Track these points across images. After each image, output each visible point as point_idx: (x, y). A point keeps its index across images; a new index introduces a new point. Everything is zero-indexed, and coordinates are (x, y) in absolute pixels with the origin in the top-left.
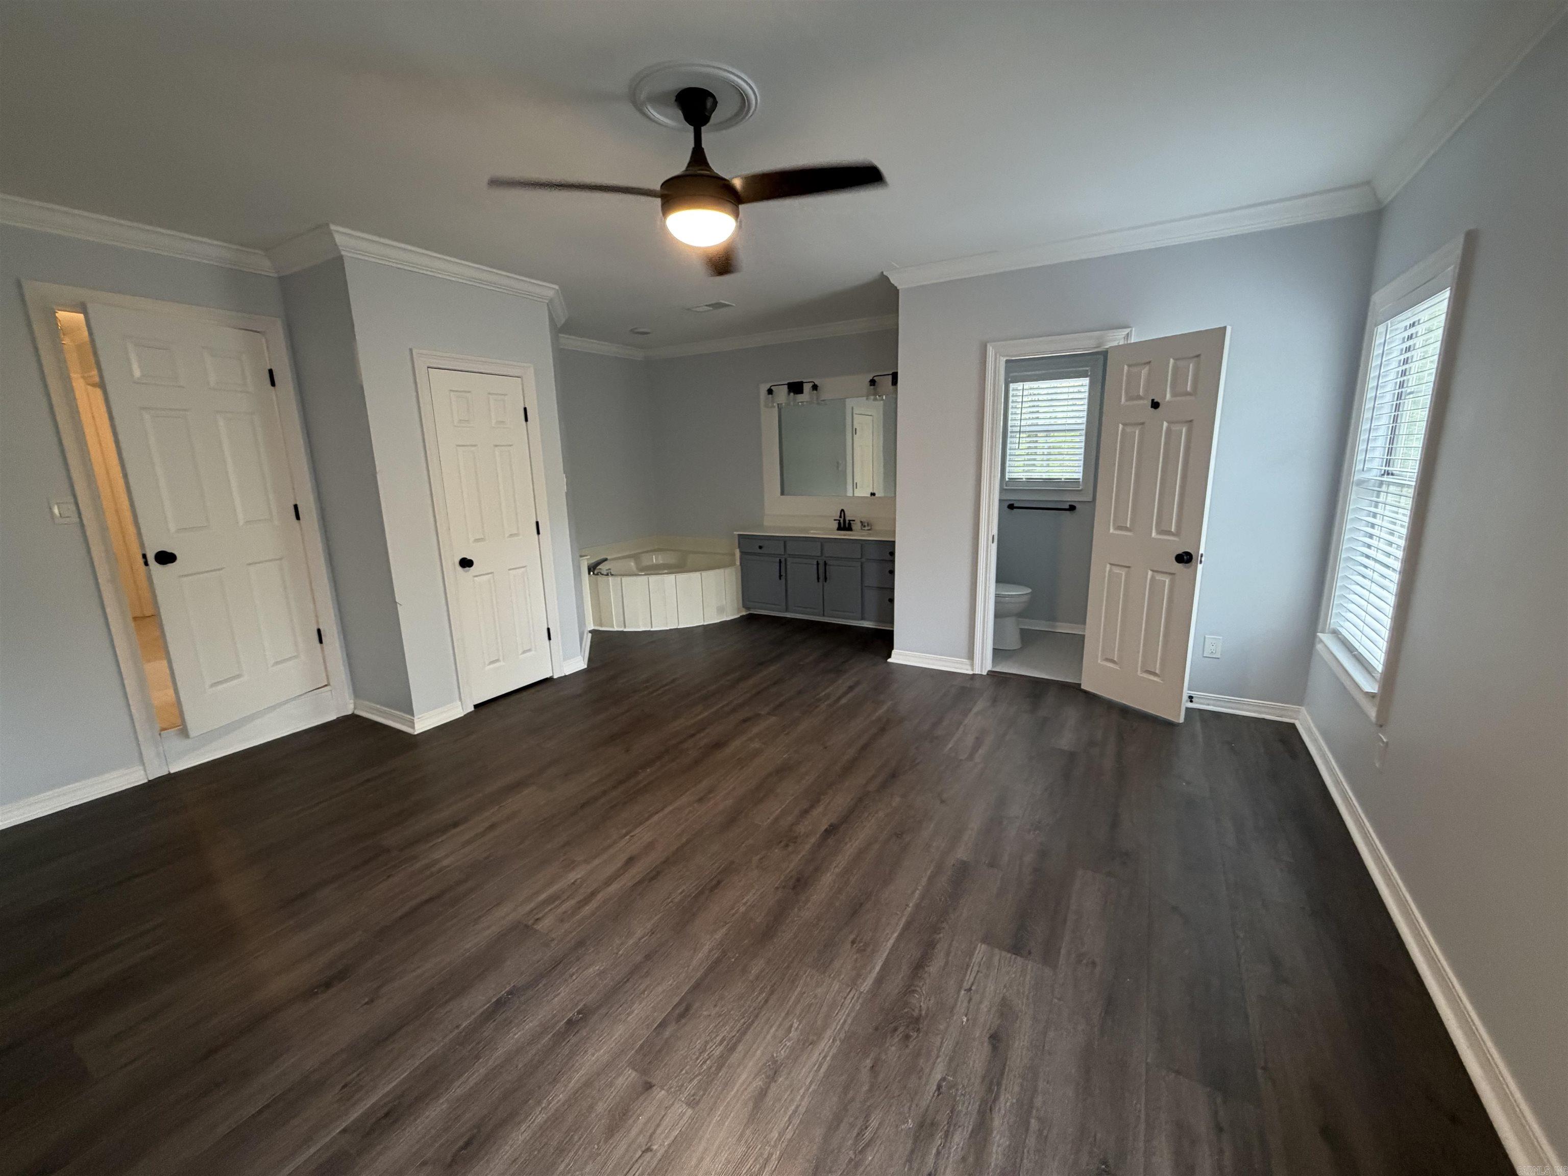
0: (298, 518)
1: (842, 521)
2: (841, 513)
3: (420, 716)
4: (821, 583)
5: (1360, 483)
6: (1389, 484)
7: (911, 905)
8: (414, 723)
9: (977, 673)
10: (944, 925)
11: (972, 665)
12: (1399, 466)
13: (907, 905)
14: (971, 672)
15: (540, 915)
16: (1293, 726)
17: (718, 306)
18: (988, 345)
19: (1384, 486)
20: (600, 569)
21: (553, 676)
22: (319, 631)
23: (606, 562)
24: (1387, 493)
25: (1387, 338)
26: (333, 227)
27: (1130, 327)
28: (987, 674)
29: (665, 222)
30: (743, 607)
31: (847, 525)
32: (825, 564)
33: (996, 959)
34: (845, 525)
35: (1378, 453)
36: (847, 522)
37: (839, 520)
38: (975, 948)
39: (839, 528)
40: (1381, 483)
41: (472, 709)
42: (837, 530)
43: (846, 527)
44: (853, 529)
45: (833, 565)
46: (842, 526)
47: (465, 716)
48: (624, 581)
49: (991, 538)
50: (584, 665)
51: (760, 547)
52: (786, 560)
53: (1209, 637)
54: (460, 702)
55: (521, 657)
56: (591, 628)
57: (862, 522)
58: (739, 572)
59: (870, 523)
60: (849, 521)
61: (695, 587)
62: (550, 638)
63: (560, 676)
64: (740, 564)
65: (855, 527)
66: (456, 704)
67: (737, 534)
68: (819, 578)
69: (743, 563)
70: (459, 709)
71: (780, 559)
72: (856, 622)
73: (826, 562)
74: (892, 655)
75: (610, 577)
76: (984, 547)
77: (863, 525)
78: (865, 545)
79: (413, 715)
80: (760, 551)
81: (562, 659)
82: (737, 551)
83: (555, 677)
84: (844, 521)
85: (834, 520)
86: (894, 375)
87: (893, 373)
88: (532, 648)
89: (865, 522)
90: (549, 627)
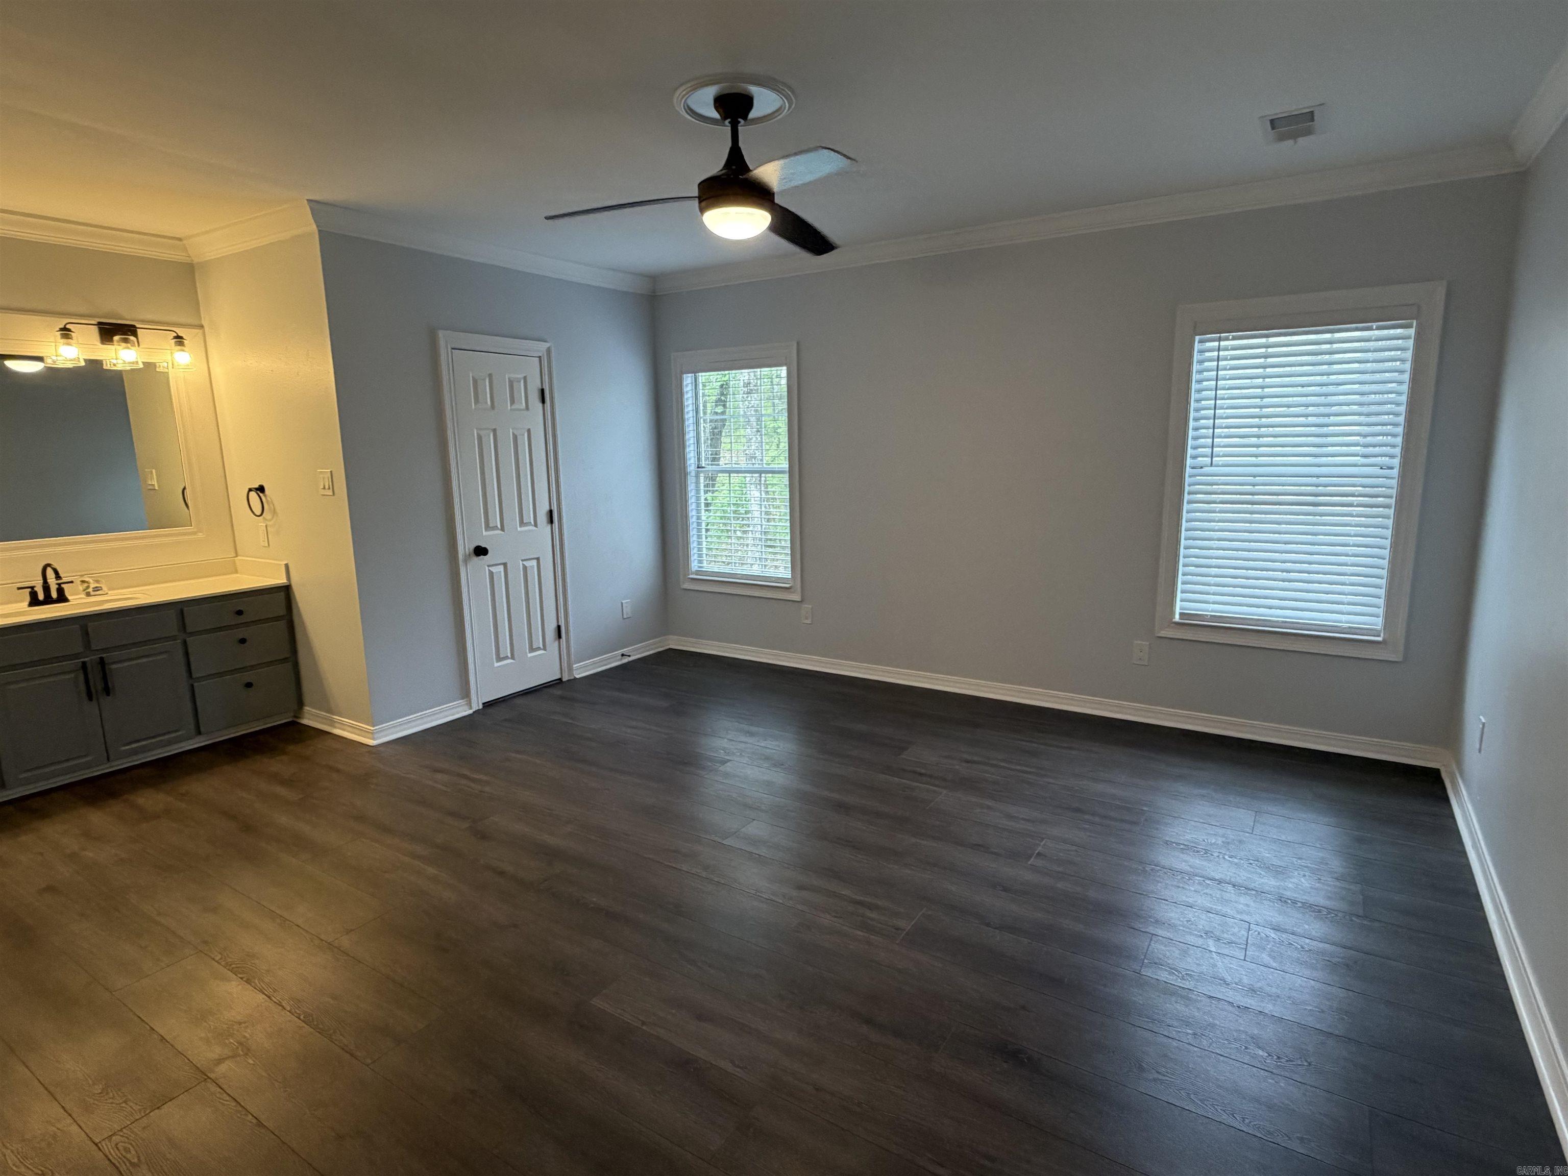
1: (39, 590)
2: (44, 573)
11: (470, 706)
14: (471, 712)
16: (673, 649)
18: (438, 332)
27: (548, 342)
31: (54, 595)
34: (49, 598)
36: (53, 589)
37: (33, 588)
39: (34, 601)
42: (27, 603)
43: (52, 598)
44: (69, 598)
45: (114, 663)
46: (41, 596)
49: (468, 552)
53: (624, 602)
57: (84, 582)
59: (103, 582)
60: (59, 585)
65: (71, 596)
68: (89, 694)
72: (184, 744)
73: (101, 659)
74: (376, 735)
76: (463, 561)
77: (89, 589)
78: (187, 609)
84: (46, 588)
85: (18, 589)
86: (101, 326)
87: (99, 323)
89: (93, 582)
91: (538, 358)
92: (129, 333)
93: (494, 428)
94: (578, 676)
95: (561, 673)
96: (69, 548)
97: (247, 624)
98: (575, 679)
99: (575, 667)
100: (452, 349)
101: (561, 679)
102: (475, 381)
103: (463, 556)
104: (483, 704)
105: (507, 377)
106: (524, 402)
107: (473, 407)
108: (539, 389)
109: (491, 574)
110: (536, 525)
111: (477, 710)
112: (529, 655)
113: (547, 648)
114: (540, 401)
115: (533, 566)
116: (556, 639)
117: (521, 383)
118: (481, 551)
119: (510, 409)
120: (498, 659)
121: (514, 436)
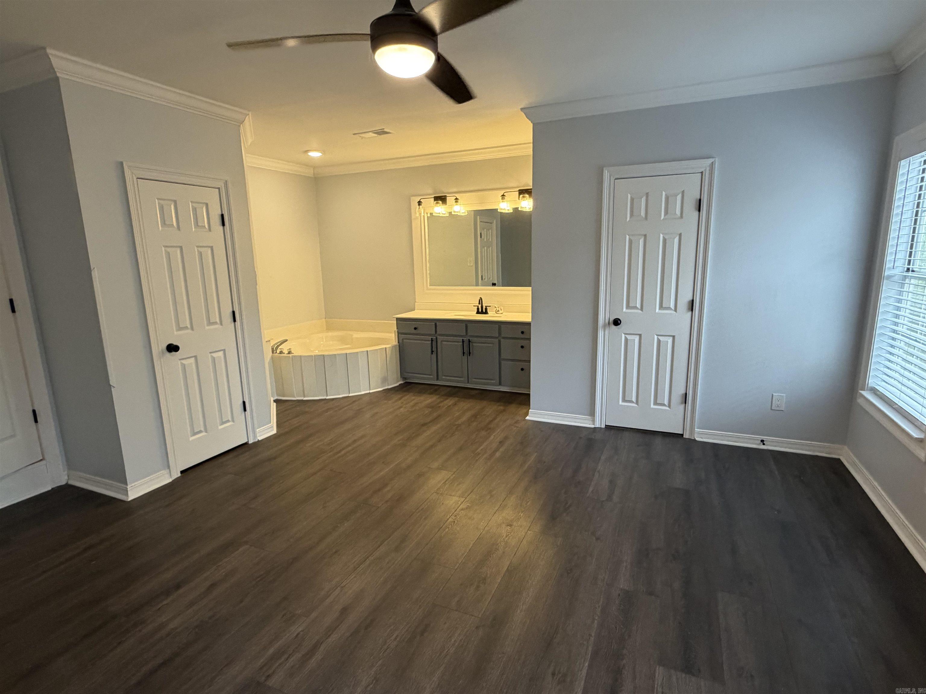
0: (13, 310)
1: (480, 307)
2: (479, 302)
3: (133, 485)
4: (465, 356)
5: (889, 277)
6: (912, 277)
7: (593, 635)
8: (127, 491)
9: (597, 427)
10: (625, 651)
11: (594, 421)
12: (918, 264)
13: (590, 635)
14: (593, 426)
15: (270, 672)
16: (839, 461)
17: (382, 132)
18: (604, 169)
19: (907, 279)
20: (281, 349)
21: (248, 441)
22: (34, 412)
24: (910, 284)
25: (910, 169)
26: (49, 51)
27: (713, 158)
28: (605, 427)
29: (374, 57)
30: (401, 377)
31: (484, 311)
32: (469, 341)
33: (674, 679)
34: (482, 311)
35: (902, 256)
36: (484, 308)
37: (478, 306)
38: (655, 670)
39: (478, 312)
40: (905, 277)
41: (179, 475)
42: (476, 312)
44: (489, 313)
45: (475, 343)
46: (480, 310)
47: (173, 481)
48: (303, 359)
49: (607, 321)
50: (274, 431)
51: (415, 329)
52: (436, 338)
53: (776, 394)
54: (168, 470)
55: (221, 427)
56: (276, 398)
57: (495, 307)
58: (398, 349)
59: (502, 308)
60: (486, 306)
61: (362, 362)
62: (245, 410)
63: (254, 441)
64: (398, 343)
65: (491, 311)
66: (165, 472)
67: (395, 317)
68: (464, 353)
69: (401, 341)
70: (167, 476)
71: (431, 337)
72: (495, 387)
73: (469, 339)
74: (529, 414)
75: (291, 356)
76: (602, 327)
77: (496, 310)
78: (502, 326)
79: (126, 484)
80: (415, 331)
81: (256, 426)
82: (395, 331)
83: (250, 442)
84: (482, 307)
85: (474, 306)
86: (520, 191)
87: (519, 190)
88: (230, 419)
89: (498, 308)
90: (245, 400)
91: (701, 174)
92: (525, 193)
93: (645, 233)
94: (697, 439)
95: (683, 432)
97: (523, 339)
98: (695, 440)
99: (697, 431)
100: (615, 179)
101: (682, 435)
102: (632, 200)
103: (603, 324)
104: (606, 425)
105: (664, 193)
106: (678, 212)
107: (628, 219)
108: (696, 200)
109: (626, 340)
110: (676, 310)
111: (598, 427)
112: (652, 406)
113: (671, 407)
114: (696, 209)
115: (668, 341)
116: (682, 403)
117: (678, 196)
118: (617, 322)
119: (663, 219)
120: (624, 400)
121: (665, 240)
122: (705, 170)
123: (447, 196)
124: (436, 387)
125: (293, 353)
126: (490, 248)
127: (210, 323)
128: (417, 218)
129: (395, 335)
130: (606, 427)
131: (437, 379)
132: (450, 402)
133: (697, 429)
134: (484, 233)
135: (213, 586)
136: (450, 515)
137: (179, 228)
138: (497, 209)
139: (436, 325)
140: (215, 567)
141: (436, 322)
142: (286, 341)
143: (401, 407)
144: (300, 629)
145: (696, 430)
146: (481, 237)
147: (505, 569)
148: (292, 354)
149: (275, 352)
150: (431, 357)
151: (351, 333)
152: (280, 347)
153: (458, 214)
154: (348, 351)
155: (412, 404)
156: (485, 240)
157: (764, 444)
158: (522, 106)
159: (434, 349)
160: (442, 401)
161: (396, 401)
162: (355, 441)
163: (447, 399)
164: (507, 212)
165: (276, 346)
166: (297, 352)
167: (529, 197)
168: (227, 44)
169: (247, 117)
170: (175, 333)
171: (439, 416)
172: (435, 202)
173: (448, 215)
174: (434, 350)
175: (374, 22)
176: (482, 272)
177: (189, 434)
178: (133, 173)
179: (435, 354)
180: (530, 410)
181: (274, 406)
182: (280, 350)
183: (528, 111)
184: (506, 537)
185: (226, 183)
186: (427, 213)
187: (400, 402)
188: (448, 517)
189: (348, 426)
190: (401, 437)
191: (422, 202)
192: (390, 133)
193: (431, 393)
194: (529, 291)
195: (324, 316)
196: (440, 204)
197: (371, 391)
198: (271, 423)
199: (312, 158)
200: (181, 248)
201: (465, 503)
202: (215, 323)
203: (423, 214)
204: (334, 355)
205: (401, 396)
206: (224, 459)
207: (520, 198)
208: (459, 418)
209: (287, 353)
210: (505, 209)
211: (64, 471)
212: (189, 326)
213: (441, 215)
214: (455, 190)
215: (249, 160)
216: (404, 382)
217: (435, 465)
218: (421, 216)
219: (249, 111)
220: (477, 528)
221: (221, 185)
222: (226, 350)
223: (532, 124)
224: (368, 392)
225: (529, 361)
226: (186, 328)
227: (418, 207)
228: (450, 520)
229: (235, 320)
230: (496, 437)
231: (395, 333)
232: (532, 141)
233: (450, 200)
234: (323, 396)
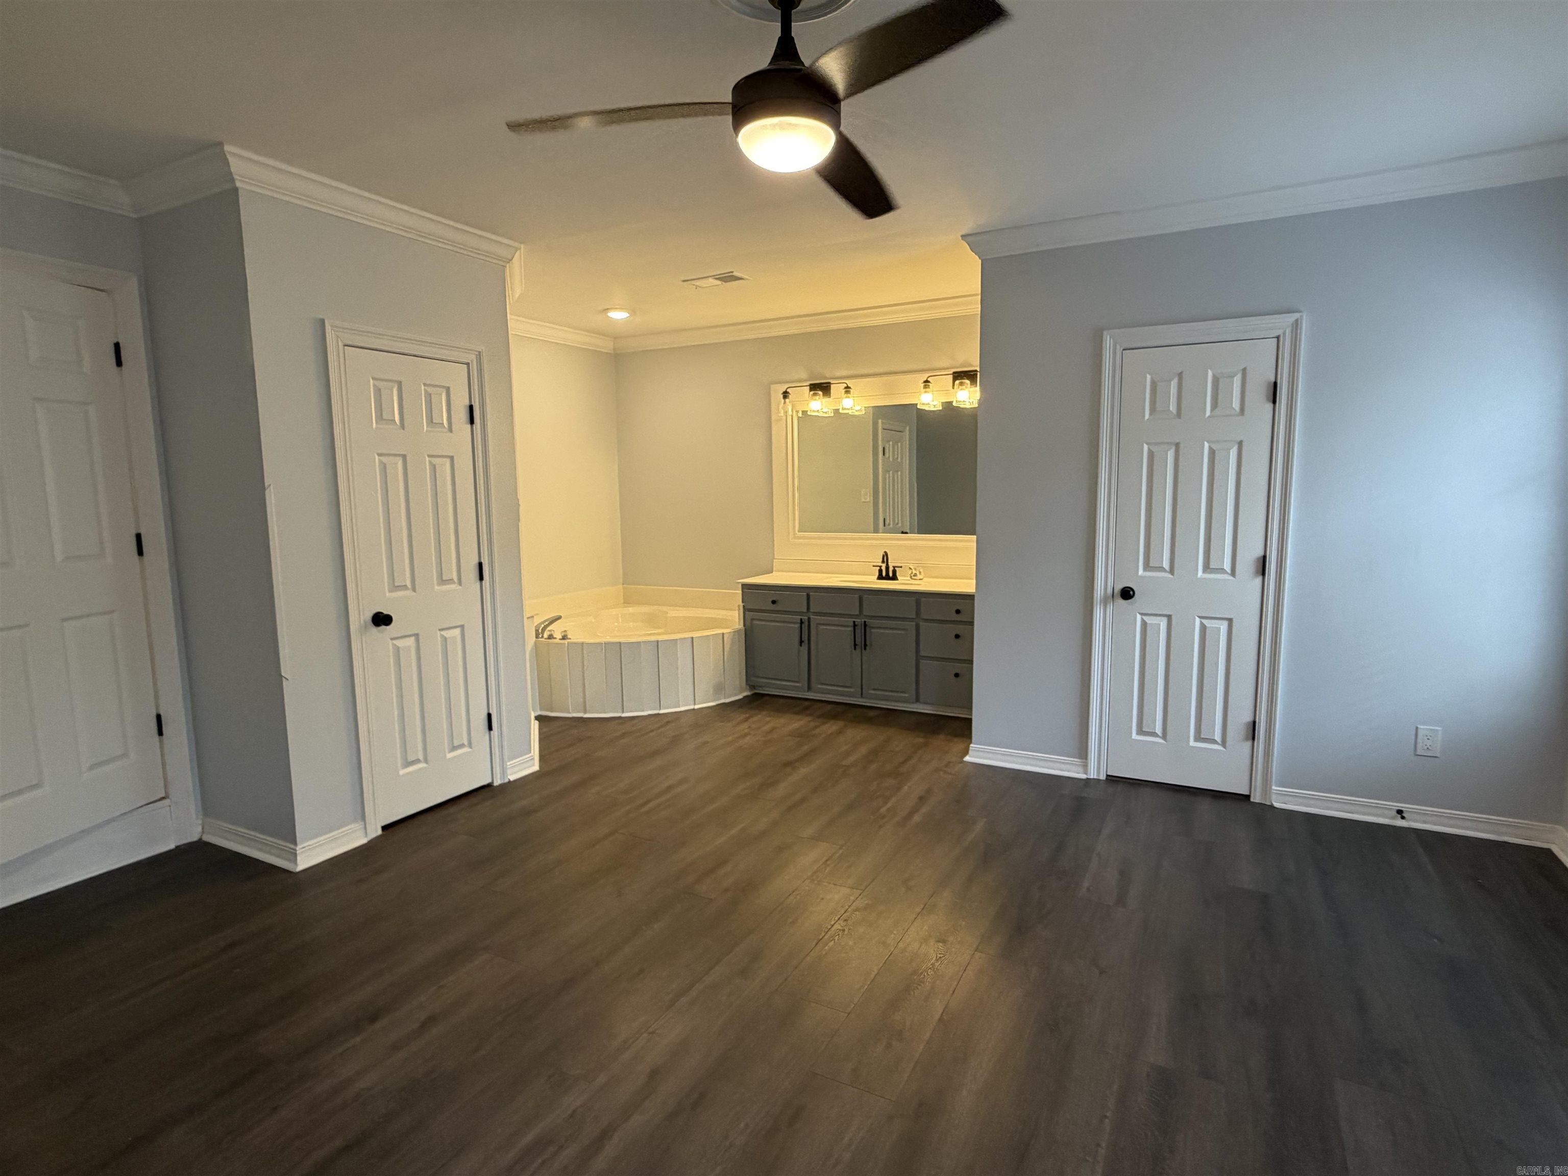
0: (140, 552)
1: (884, 569)
2: (883, 559)
3: (306, 844)
4: (858, 651)
7: (1104, 1145)
8: (295, 855)
9: (1092, 777)
11: (1085, 767)
13: (1098, 1145)
14: (1084, 776)
16: (1549, 852)
17: (729, 278)
18: (1105, 333)
20: (549, 631)
21: (493, 782)
22: (159, 717)
23: (559, 621)
26: (228, 148)
27: (1297, 312)
28: (1106, 779)
29: (736, 139)
30: (747, 685)
31: (891, 575)
32: (865, 625)
34: (887, 574)
36: (891, 569)
37: (880, 567)
39: (880, 577)
41: (380, 832)
42: (876, 577)
43: (889, 576)
44: (899, 578)
45: (876, 628)
46: (884, 574)
47: (370, 842)
48: (585, 646)
49: (1109, 591)
50: (536, 768)
51: (774, 602)
52: (809, 619)
53: (1422, 727)
54: (363, 823)
55: (449, 755)
56: (539, 713)
57: (910, 568)
58: (743, 636)
59: (921, 570)
60: (894, 567)
61: (683, 655)
62: (490, 728)
63: (503, 782)
64: (744, 625)
65: (903, 576)
66: (357, 826)
67: (740, 582)
68: (855, 645)
69: (748, 623)
70: (361, 833)
71: (800, 617)
72: (908, 705)
73: (865, 622)
74: (970, 752)
75: (567, 643)
76: (1100, 602)
77: (912, 573)
78: (923, 599)
79: (295, 843)
80: (773, 607)
81: (506, 757)
82: (739, 606)
83: (496, 784)
84: (887, 568)
85: (874, 566)
86: (956, 375)
87: (954, 373)
88: (466, 743)
89: (915, 569)
90: (491, 712)
91: (1276, 339)
92: (965, 378)
93: (1178, 441)
94: (1276, 805)
95: (1250, 791)
96: (921, 543)
97: (961, 622)
98: (1272, 807)
99: (1276, 790)
100: (1124, 350)
101: (1248, 797)
102: (1154, 384)
103: (1102, 595)
104: (1107, 776)
105: (1210, 373)
106: (1236, 405)
107: (1147, 416)
108: (1269, 383)
109: (1144, 624)
110: (1233, 573)
111: (1094, 779)
112: (1192, 743)
113: (1227, 745)
114: (1268, 400)
115: (1220, 628)
116: (1247, 739)
117: (1235, 378)
118: (1127, 594)
119: (1209, 417)
120: (1141, 732)
121: (1212, 453)
122: (1284, 334)
123: (832, 382)
124: (807, 703)
125: (570, 639)
126: (899, 473)
127: (442, 581)
128: (780, 420)
129: (739, 614)
130: (1109, 778)
131: (809, 688)
132: (832, 727)
133: (1276, 786)
134: (889, 447)
135: (431, 1021)
136: (836, 919)
137: (403, 426)
138: (917, 404)
139: (808, 596)
140: (435, 988)
141: (809, 591)
142: (559, 618)
143: (746, 735)
144: (578, 1103)
145: (1274, 787)
146: (884, 454)
147: (937, 1017)
148: (569, 641)
149: (540, 636)
150: (799, 651)
151: (665, 609)
152: (549, 628)
153: (850, 412)
154: (660, 638)
155: (767, 728)
156: (891, 459)
157: (1403, 818)
158: (963, 232)
159: (805, 638)
160: (816, 727)
161: (739, 723)
162: (670, 788)
163: (824, 723)
164: (932, 409)
165: (543, 626)
166: (576, 637)
167: (971, 385)
168: (506, 123)
169: (518, 253)
170: (388, 594)
171: (813, 751)
172: (812, 393)
173: (832, 415)
174: (805, 636)
175: (741, 82)
176: (884, 511)
177: (399, 765)
178: (338, 336)
179: (807, 646)
180: (972, 745)
181: (535, 725)
182: (549, 633)
183: (973, 240)
184: (937, 960)
185: (479, 355)
186: (797, 412)
187: (745, 725)
188: (833, 923)
189: (658, 762)
190: (748, 784)
191: (790, 392)
192: (743, 279)
193: (797, 713)
194: (971, 541)
195: (621, 580)
196: (819, 395)
197: (697, 707)
198: (531, 752)
199: (615, 322)
200: (404, 457)
201: (862, 898)
202: (451, 581)
203: (790, 413)
204: (638, 642)
205: (747, 715)
206: (452, 809)
207: (955, 387)
208: (847, 754)
209: (561, 637)
210: (929, 404)
211: (197, 818)
212: (409, 585)
213: (821, 414)
214: (844, 373)
215: (516, 325)
216: (752, 693)
217: (809, 831)
218: (786, 416)
219: (521, 243)
220: (884, 943)
221: (472, 358)
222: (465, 625)
223: (980, 261)
224: (692, 707)
225: (971, 662)
226: (405, 587)
227: (783, 401)
228: (837, 926)
229: (481, 578)
230: (913, 788)
231: (739, 609)
232: (980, 292)
233: (837, 389)
234: (617, 712)
